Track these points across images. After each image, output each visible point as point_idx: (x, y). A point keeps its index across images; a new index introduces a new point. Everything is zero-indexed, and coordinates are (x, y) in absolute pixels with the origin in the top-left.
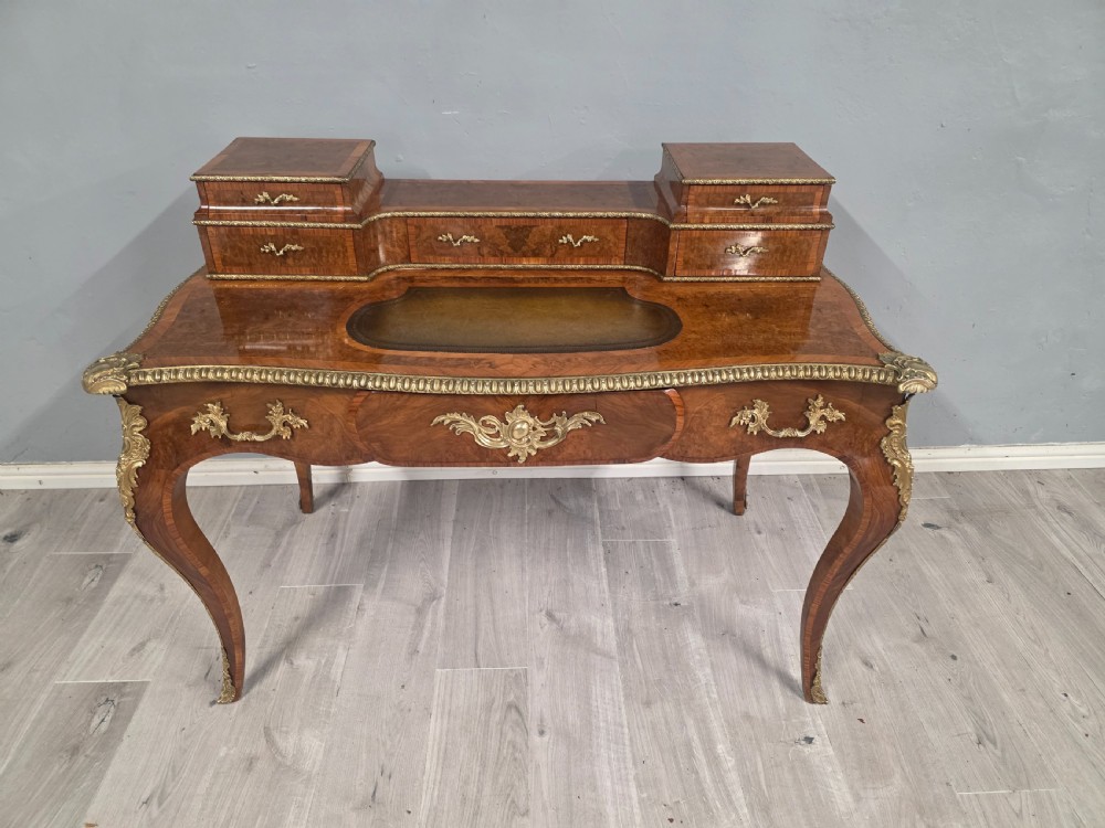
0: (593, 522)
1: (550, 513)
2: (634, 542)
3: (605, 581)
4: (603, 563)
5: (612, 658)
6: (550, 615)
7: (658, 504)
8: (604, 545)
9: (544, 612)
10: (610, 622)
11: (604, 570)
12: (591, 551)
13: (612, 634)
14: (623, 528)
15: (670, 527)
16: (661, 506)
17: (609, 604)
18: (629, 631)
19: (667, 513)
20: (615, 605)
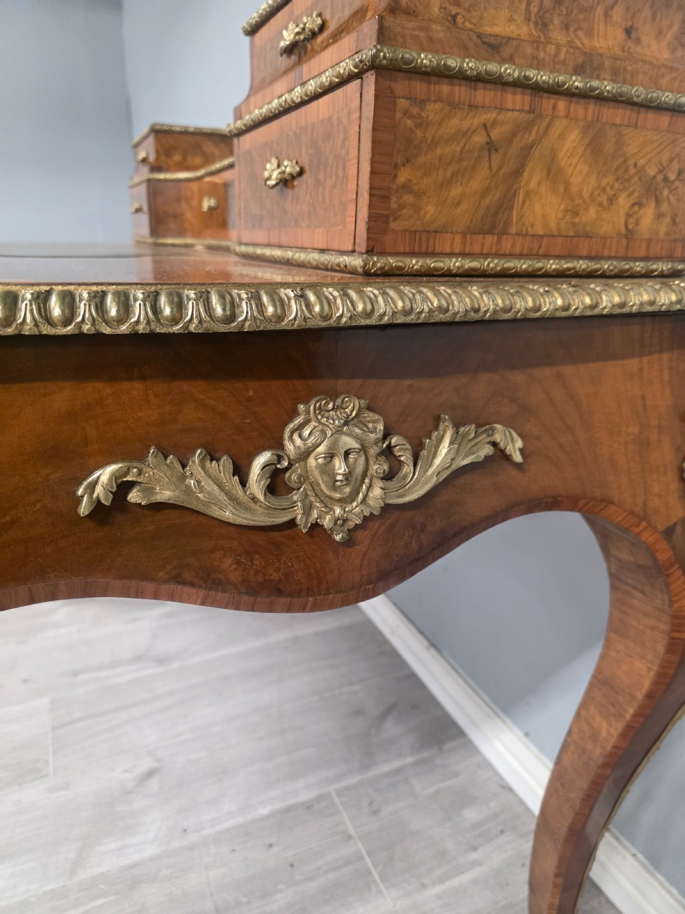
0: (364, 767)
1: (359, 712)
2: (350, 837)
3: (240, 820)
4: (278, 806)
5: (73, 873)
6: (150, 774)
7: (475, 849)
8: (321, 798)
9: (155, 765)
10: (150, 851)
11: (265, 811)
12: (301, 783)
13: (124, 862)
14: (376, 813)
15: (424, 886)
16: (473, 856)
17: (192, 838)
18: (135, 883)
19: (460, 870)
20: (191, 848)
